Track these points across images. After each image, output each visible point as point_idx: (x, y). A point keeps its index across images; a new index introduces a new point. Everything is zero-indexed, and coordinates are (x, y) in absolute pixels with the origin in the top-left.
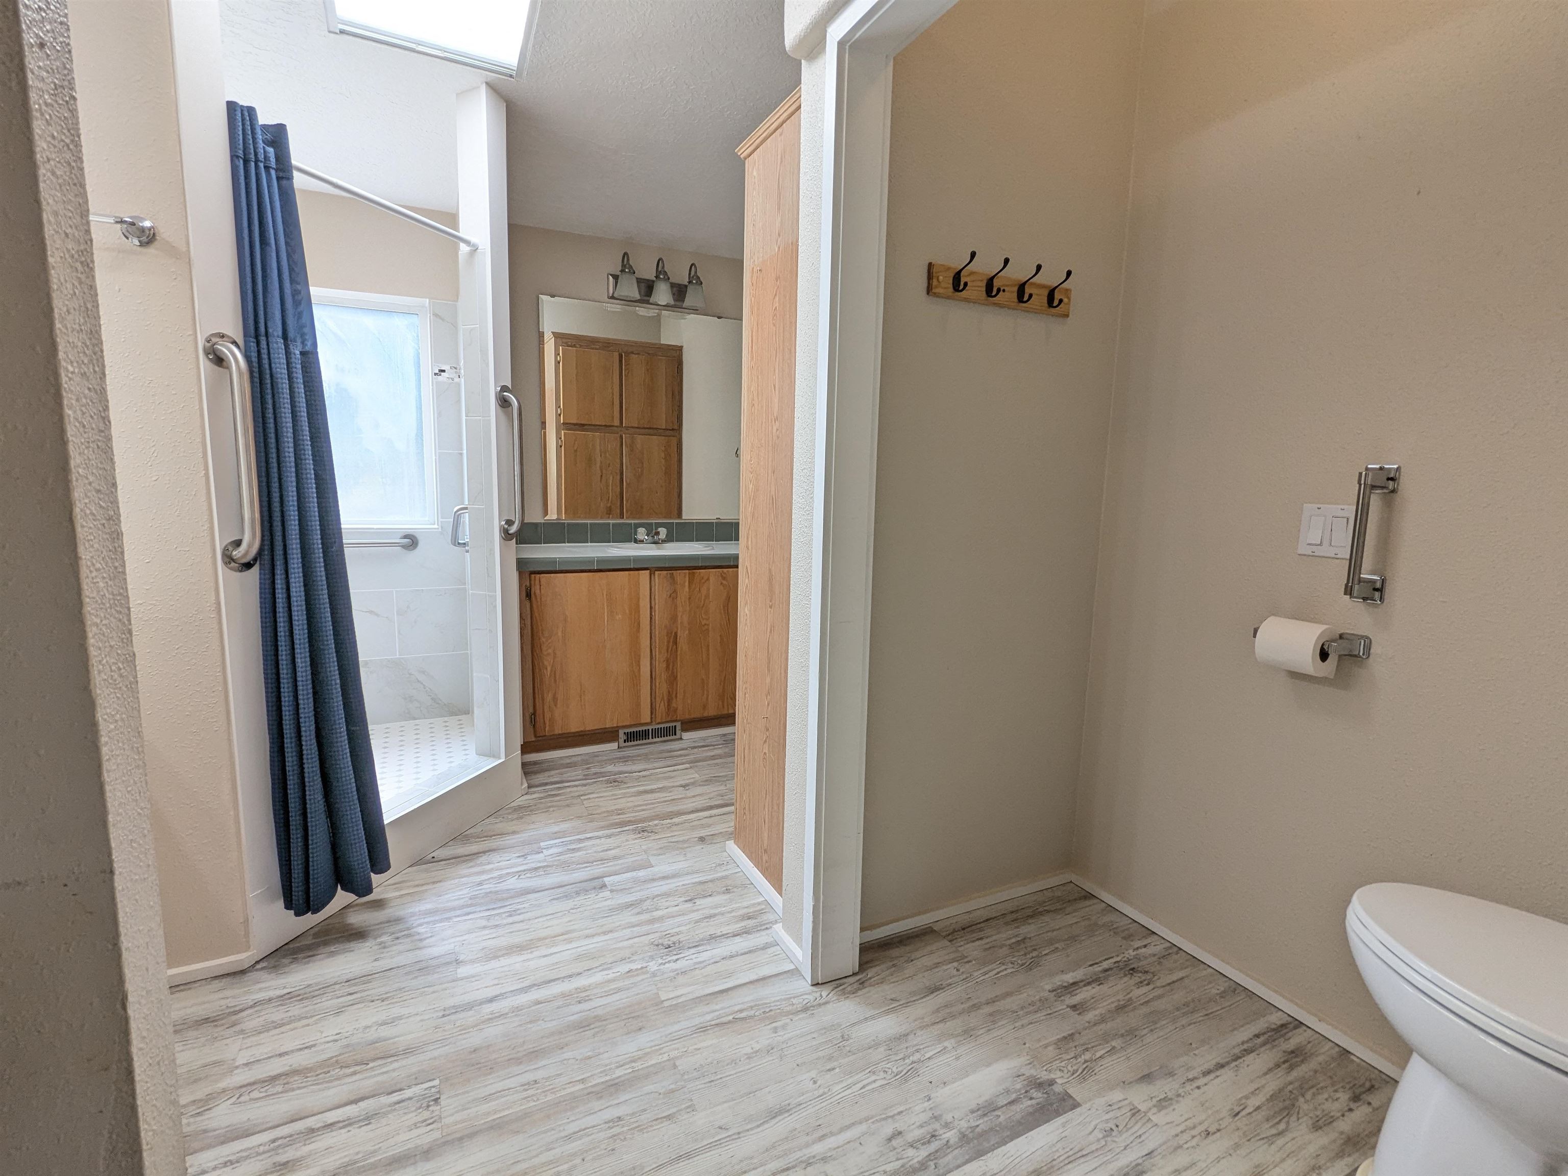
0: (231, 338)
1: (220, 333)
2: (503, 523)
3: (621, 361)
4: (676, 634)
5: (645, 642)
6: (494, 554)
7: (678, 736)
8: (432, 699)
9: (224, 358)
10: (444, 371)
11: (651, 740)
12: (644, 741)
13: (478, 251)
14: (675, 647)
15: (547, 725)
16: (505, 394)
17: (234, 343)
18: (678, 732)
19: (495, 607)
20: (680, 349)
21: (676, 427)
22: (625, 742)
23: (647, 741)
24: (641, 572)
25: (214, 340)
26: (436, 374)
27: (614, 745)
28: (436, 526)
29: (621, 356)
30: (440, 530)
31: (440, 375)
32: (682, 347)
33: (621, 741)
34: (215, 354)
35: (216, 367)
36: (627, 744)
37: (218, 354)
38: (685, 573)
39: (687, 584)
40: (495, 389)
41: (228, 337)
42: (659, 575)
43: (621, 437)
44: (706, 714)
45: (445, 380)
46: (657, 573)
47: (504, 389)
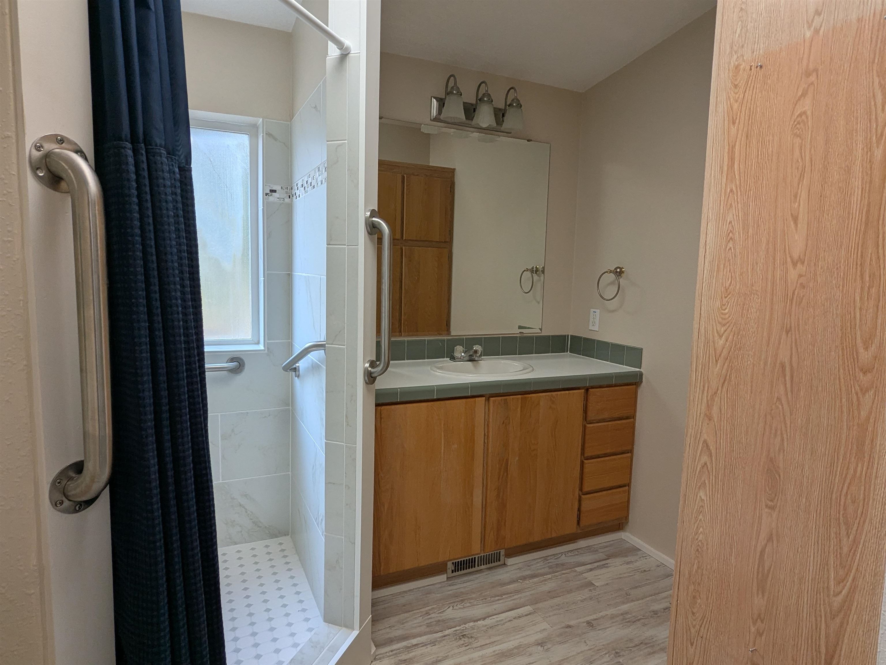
0: (76, 144)
1: (57, 135)
2: (367, 365)
3: (403, 182)
4: (507, 460)
5: (478, 471)
6: (355, 401)
7: (502, 562)
8: (253, 522)
9: (64, 176)
10: (275, 191)
11: (477, 568)
12: (471, 570)
13: (350, 55)
14: (505, 474)
15: (382, 564)
16: (374, 219)
17: (79, 152)
18: (502, 558)
19: (354, 460)
20: (453, 171)
21: (448, 240)
22: (452, 572)
23: (473, 569)
24: (477, 399)
25: (48, 146)
26: (267, 194)
27: (443, 578)
28: (261, 347)
29: (403, 177)
30: (266, 352)
31: (271, 195)
32: (454, 169)
33: (450, 571)
34: (49, 170)
35: (52, 192)
36: (455, 574)
37: (53, 169)
38: (518, 399)
39: (519, 409)
40: (365, 214)
41: (70, 142)
42: (494, 402)
43: (402, 249)
44: (531, 540)
45: (276, 200)
46: (492, 399)
47: (373, 214)
